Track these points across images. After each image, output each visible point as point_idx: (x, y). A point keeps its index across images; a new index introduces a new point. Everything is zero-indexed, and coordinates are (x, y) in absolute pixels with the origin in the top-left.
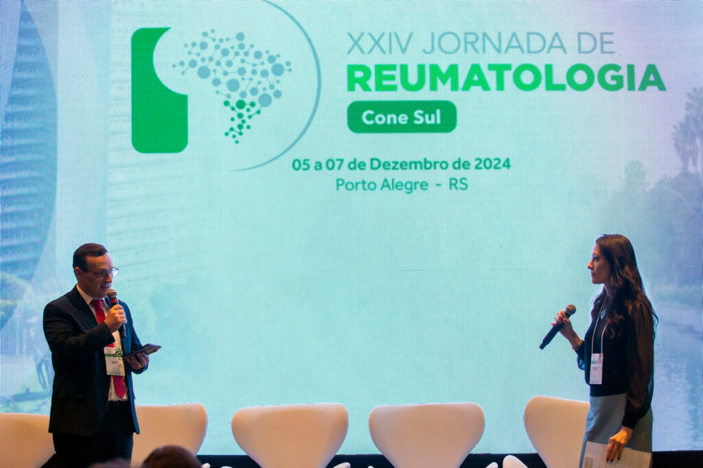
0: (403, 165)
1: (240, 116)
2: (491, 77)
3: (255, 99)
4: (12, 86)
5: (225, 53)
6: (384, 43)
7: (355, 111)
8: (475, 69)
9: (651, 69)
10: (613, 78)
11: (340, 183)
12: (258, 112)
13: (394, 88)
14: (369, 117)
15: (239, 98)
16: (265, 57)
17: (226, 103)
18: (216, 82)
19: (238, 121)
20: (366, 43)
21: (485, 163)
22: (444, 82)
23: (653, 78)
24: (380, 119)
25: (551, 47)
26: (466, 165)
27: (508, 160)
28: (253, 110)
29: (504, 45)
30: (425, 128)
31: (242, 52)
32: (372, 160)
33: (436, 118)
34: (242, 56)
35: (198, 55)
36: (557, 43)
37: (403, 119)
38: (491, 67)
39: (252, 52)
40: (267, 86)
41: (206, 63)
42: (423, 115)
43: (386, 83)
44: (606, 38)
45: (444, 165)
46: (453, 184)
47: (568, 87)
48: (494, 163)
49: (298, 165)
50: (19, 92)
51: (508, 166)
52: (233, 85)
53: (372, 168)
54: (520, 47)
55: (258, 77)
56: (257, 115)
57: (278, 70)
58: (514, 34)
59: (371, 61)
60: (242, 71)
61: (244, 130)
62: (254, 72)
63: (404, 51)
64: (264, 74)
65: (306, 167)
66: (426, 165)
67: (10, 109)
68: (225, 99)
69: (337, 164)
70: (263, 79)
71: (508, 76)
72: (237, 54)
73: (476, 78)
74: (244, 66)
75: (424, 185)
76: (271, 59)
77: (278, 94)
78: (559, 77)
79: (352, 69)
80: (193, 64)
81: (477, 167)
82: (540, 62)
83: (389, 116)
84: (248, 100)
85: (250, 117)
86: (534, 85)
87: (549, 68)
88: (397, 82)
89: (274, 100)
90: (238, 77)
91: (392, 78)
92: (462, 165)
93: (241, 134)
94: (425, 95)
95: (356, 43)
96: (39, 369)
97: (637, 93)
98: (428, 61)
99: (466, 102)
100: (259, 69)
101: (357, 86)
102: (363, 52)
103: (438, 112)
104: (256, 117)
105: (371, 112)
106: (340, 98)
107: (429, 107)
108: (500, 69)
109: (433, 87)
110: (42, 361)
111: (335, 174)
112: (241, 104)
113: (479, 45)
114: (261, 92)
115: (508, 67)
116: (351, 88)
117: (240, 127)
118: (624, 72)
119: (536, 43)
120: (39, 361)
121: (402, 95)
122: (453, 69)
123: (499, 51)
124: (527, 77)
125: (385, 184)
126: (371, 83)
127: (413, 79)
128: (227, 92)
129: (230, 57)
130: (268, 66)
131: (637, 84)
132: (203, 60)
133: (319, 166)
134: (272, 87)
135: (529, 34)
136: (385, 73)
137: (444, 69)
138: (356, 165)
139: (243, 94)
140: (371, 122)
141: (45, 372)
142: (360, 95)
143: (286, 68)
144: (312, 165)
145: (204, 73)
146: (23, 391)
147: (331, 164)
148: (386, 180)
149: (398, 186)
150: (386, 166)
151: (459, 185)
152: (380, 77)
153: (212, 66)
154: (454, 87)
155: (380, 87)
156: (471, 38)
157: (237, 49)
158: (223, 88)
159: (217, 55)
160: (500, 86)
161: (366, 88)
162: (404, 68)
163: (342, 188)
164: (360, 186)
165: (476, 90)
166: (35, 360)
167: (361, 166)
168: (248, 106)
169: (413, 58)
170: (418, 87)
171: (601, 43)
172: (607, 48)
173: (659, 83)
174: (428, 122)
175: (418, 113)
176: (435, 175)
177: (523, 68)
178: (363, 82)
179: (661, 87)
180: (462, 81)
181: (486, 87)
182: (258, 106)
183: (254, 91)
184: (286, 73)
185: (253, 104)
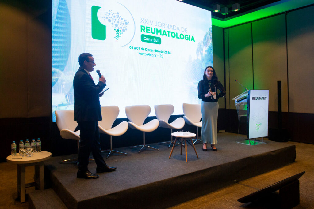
0: (152, 51)
1: (118, 33)
2: (167, 33)
3: (121, 30)
4: (57, 14)
5: (114, 17)
6: (148, 21)
7: (142, 36)
8: (164, 31)
9: (193, 37)
10: (187, 38)
11: (139, 53)
12: (122, 33)
13: (150, 33)
14: (145, 38)
15: (118, 29)
16: (123, 20)
17: (115, 30)
18: (112, 24)
19: (117, 35)
20: (144, 21)
21: (166, 52)
22: (159, 33)
23: (193, 39)
24: (147, 39)
28: (121, 32)
29: (169, 28)
30: (155, 43)
31: (118, 17)
32: (146, 48)
33: (157, 41)
34: (118, 18)
35: (108, 16)
36: (178, 29)
37: (151, 40)
38: (167, 31)
39: (121, 18)
41: (110, 18)
43: (148, 31)
45: (159, 52)
47: (180, 38)
48: (168, 52)
49: (131, 47)
50: (59, 16)
51: (170, 53)
52: (116, 25)
53: (146, 50)
54: (172, 28)
55: (122, 24)
57: (126, 24)
58: (171, 25)
59: (146, 25)
60: (118, 22)
61: (119, 37)
62: (121, 23)
63: (151, 24)
64: (123, 24)
66: (156, 51)
67: (56, 20)
68: (115, 29)
69: (139, 48)
71: (170, 34)
72: (117, 18)
73: (164, 33)
74: (119, 21)
75: (155, 56)
76: (125, 21)
78: (179, 36)
79: (142, 26)
80: (107, 18)
82: (175, 32)
83: (149, 39)
84: (120, 29)
85: (120, 34)
86: (174, 37)
87: (177, 33)
88: (150, 31)
89: (125, 30)
90: (117, 24)
91: (149, 30)
92: (162, 52)
93: (118, 38)
94: (155, 35)
95: (142, 21)
96: (66, 97)
97: (190, 41)
98: (156, 28)
99: (163, 38)
100: (122, 22)
102: (144, 23)
103: (158, 39)
104: (122, 34)
105: (145, 37)
106: (139, 33)
107: (156, 38)
108: (169, 32)
109: (157, 34)
110: (67, 95)
111: (138, 51)
112: (118, 30)
113: (165, 26)
114: (123, 28)
115: (170, 32)
116: (141, 31)
117: (118, 36)
118: (188, 37)
119: (175, 28)
120: (66, 95)
121: (151, 34)
122: (160, 30)
123: (168, 28)
124: (173, 35)
125: (148, 54)
126: (145, 30)
127: (153, 31)
128: (115, 27)
129: (116, 18)
130: (124, 22)
131: (191, 40)
132: (109, 17)
134: (125, 27)
135: (174, 26)
136: (148, 29)
137: (159, 30)
138: (143, 49)
139: (119, 28)
140: (145, 40)
141: (68, 98)
142: (143, 33)
143: (128, 23)
144: (134, 48)
145: (110, 21)
146: (61, 103)
147: (138, 48)
149: (151, 55)
150: (148, 50)
151: (162, 56)
152: (147, 30)
153: (111, 19)
154: (161, 35)
155: (147, 32)
156: (164, 24)
157: (117, 16)
158: (114, 25)
159: (113, 17)
160: (169, 36)
161: (144, 32)
162: (152, 28)
163: (140, 54)
164: (143, 54)
165: (165, 36)
166: (65, 94)
167: (144, 49)
168: (120, 31)
169: (153, 26)
170: (154, 33)
171: (185, 30)
172: (186, 31)
173: (194, 40)
174: (156, 41)
175: (154, 39)
176: (157, 54)
177: (173, 33)
178: (144, 30)
179: (194, 41)
180: (162, 34)
181: (166, 36)
182: (122, 32)
183: (121, 28)
184: (128, 25)
185: (121, 31)
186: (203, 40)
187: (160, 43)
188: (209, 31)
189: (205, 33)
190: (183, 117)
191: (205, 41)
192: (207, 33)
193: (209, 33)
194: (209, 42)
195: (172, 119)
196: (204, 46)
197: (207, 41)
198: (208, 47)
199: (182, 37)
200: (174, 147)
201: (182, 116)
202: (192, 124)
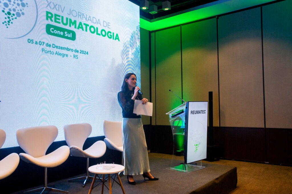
0: (62, 48)
1: (9, 18)
2: (84, 27)
3: (15, 13)
6: (57, 7)
7: (48, 27)
8: (80, 23)
9: (117, 35)
10: (110, 35)
11: (43, 50)
12: (16, 18)
13: (59, 23)
14: (53, 30)
15: (8, 11)
17: (3, 11)
19: (8, 20)
20: (52, 6)
21: (82, 52)
22: (73, 25)
24: (56, 32)
25: (98, 23)
26: (78, 51)
27: (88, 52)
28: (14, 17)
29: (88, 19)
30: (67, 38)
32: (53, 44)
33: (70, 36)
36: (99, 22)
37: (62, 33)
38: (84, 24)
40: (19, 10)
42: (67, 34)
43: (57, 20)
44: (109, 24)
45: (72, 50)
46: (74, 56)
47: (101, 35)
48: (85, 52)
49: (30, 41)
52: (6, 5)
53: (53, 47)
54: (91, 20)
55: (16, 5)
56: (15, 19)
57: (23, 5)
58: (90, 16)
59: (54, 12)
60: (10, 1)
61: (10, 23)
62: (14, 3)
63: (63, 12)
64: (18, 5)
65: (32, 42)
66: (68, 49)
68: (3, 9)
69: (42, 43)
70: (18, 7)
71: (88, 28)
73: (80, 27)
75: (67, 56)
77: (23, 14)
78: (99, 32)
79: (48, 13)
81: (80, 53)
82: (95, 26)
83: (58, 32)
84: (12, 12)
85: (13, 19)
86: (93, 33)
87: (97, 28)
88: (60, 21)
89: (22, 15)
90: (8, 3)
91: (59, 19)
92: (76, 51)
93: (9, 25)
94: (67, 27)
95: (49, 4)
97: (114, 40)
98: (69, 17)
99: (79, 33)
100: (16, 2)
101: (49, 19)
102: (51, 8)
103: (71, 33)
104: (15, 20)
105: (53, 29)
106: (43, 22)
107: (69, 32)
109: (70, 26)
111: (42, 47)
112: (9, 13)
113: (82, 17)
114: (17, 11)
115: (88, 25)
116: (47, 19)
117: (9, 22)
118: (112, 34)
119: (95, 21)
122: (75, 22)
123: (86, 20)
124: (92, 30)
125: (56, 53)
126: (53, 19)
127: (65, 22)
128: (4, 7)
130: (20, 2)
131: (115, 38)
133: (36, 43)
134: (21, 10)
135: (93, 17)
136: (57, 17)
137: (73, 21)
138: (48, 45)
139: (10, 10)
140: (53, 32)
142: (49, 22)
143: (26, 5)
144: (34, 42)
147: (41, 43)
148: (57, 52)
149: (60, 54)
150: (57, 47)
151: (76, 57)
154: (75, 27)
155: (56, 21)
156: (80, 14)
158: (2, 5)
160: (86, 31)
161: (52, 20)
162: (62, 17)
163: (44, 52)
164: (49, 52)
165: (81, 29)
167: (50, 46)
168: (12, 15)
169: (65, 15)
170: (66, 24)
171: (108, 25)
172: (109, 27)
173: (118, 39)
174: (68, 36)
175: (66, 32)
176: (70, 53)
177: (91, 27)
178: (51, 18)
179: (119, 41)
180: (77, 26)
181: (83, 30)
182: (16, 16)
183: (14, 10)
184: (26, 7)
185: (14, 15)
186: (129, 39)
187: (73, 38)
188: (136, 29)
189: (132, 31)
190: (103, 140)
191: (132, 42)
192: (134, 32)
193: (136, 32)
194: (136, 43)
195: (89, 143)
196: (131, 48)
197: (134, 41)
198: (135, 49)
199: (104, 33)
200: (92, 188)
201: (102, 138)
202: (115, 148)
